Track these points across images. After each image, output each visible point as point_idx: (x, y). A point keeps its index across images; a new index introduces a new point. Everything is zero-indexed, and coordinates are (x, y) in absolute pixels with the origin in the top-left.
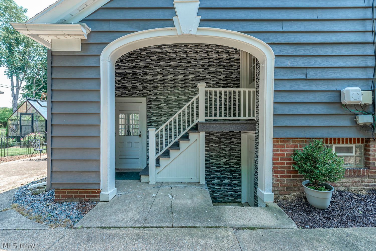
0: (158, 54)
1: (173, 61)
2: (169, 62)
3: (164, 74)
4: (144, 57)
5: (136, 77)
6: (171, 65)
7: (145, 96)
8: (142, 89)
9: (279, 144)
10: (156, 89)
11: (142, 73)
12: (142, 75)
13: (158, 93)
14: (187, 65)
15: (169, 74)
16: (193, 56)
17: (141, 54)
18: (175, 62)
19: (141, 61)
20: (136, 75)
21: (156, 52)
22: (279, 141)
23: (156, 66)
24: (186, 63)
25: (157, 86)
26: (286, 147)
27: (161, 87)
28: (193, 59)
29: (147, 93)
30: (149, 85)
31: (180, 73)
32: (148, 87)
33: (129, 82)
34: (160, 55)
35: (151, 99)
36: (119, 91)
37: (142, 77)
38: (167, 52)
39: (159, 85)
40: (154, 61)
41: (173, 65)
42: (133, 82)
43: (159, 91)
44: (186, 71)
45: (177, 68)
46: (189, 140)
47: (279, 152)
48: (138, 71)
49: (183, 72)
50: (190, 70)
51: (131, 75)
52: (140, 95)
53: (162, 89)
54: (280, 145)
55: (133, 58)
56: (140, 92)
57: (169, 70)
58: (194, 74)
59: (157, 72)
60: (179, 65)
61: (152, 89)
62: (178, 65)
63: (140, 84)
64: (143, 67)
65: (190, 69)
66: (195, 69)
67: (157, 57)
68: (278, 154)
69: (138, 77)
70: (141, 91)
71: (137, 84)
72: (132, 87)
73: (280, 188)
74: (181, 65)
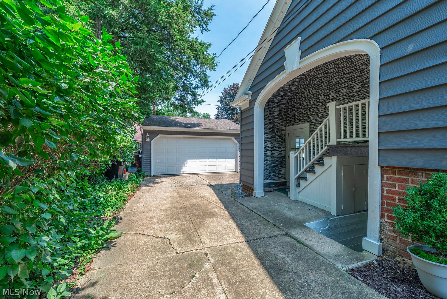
0: (320, 76)
1: (335, 77)
2: (331, 79)
3: (325, 94)
4: (309, 84)
5: (302, 105)
6: (332, 82)
7: (309, 121)
8: (306, 115)
9: (397, 176)
10: (317, 113)
11: (307, 100)
12: (306, 102)
13: (320, 116)
14: (351, 74)
15: (330, 92)
16: (360, 60)
17: (306, 82)
18: (337, 77)
19: (306, 88)
20: (302, 103)
21: (319, 74)
22: (397, 172)
23: (318, 89)
24: (350, 73)
25: (319, 109)
26: (412, 183)
27: (323, 109)
28: (358, 64)
29: (310, 118)
30: (312, 110)
31: (342, 87)
32: (311, 112)
33: (298, 111)
34: (322, 75)
35: (313, 124)
36: (291, 120)
37: (307, 104)
38: (328, 69)
39: (320, 108)
40: (316, 84)
41: (335, 81)
42: (300, 110)
43: (320, 114)
44: (349, 83)
45: (338, 83)
46: (324, 165)
47: (397, 189)
48: (304, 99)
49: (346, 85)
50: (356, 80)
51: (299, 104)
52: (305, 121)
53: (324, 111)
54: (398, 178)
55: (300, 89)
56: (305, 119)
57: (331, 89)
58: (360, 83)
59: (319, 94)
60: (342, 78)
61: (314, 113)
62: (340, 79)
63: (305, 111)
64: (307, 94)
65: (355, 78)
66: (361, 76)
67: (319, 79)
68: (394, 191)
69: (303, 105)
70: (306, 117)
71: (303, 111)
72: (299, 115)
73: (398, 244)
74: (344, 77)
